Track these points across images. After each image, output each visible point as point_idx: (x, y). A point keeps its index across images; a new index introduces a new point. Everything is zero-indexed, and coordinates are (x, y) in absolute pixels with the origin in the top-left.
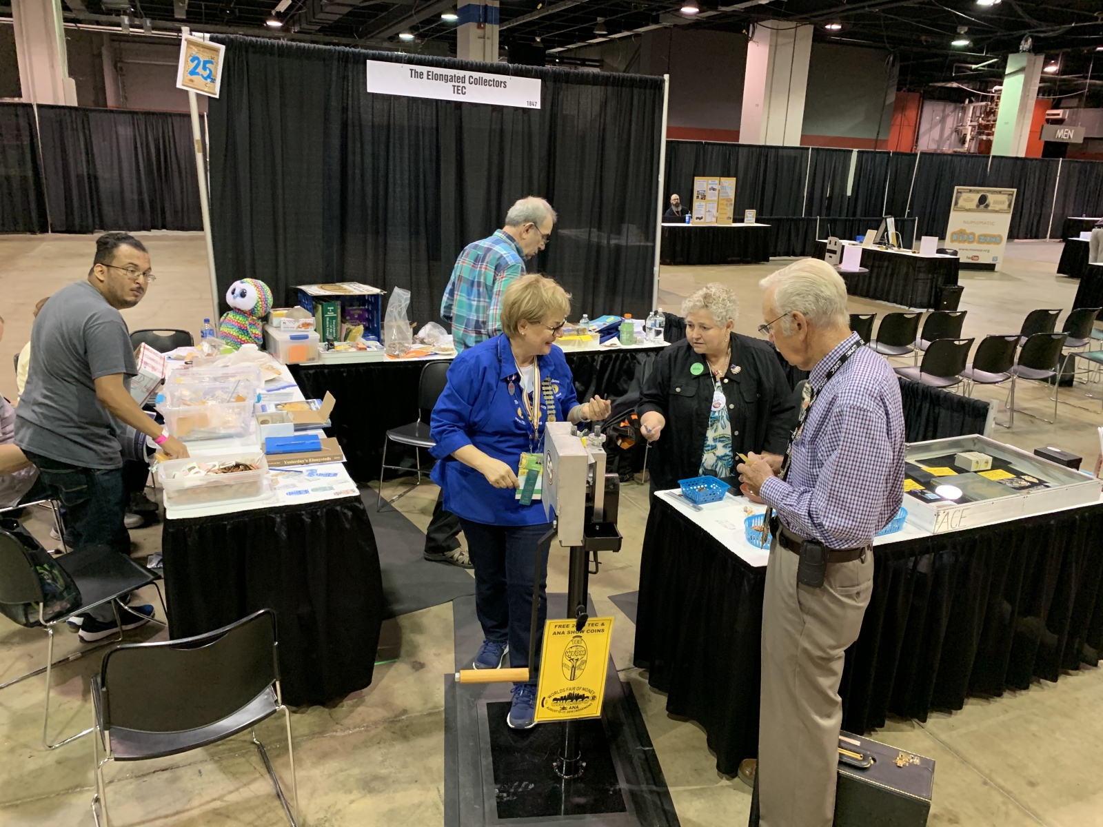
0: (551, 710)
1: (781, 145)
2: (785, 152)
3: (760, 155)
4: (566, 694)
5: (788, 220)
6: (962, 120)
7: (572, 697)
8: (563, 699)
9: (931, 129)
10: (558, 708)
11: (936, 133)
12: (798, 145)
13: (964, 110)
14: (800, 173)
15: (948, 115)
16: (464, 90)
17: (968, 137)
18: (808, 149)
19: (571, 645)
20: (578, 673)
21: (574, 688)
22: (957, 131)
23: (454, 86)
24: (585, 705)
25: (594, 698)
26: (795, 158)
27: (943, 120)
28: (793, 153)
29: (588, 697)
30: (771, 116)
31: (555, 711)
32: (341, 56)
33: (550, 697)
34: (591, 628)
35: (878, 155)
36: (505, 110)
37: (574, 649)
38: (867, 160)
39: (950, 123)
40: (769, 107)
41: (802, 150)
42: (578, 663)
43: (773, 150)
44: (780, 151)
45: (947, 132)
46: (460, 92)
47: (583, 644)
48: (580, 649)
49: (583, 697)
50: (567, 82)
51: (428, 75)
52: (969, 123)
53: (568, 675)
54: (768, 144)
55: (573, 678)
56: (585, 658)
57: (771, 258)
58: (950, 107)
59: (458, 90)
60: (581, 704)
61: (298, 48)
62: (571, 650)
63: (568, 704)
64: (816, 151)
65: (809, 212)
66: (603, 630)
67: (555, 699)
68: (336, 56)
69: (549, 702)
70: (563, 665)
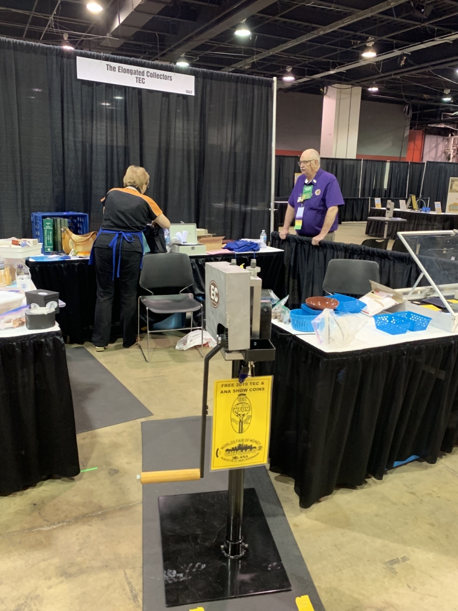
0: (225, 459)
1: (345, 158)
2: (347, 162)
3: (333, 163)
4: (236, 445)
5: (351, 199)
6: (447, 146)
7: (241, 448)
8: (234, 449)
9: (430, 151)
10: (231, 458)
11: (433, 153)
12: (355, 158)
13: (448, 140)
14: (357, 173)
15: (440, 143)
16: (144, 81)
17: (452, 156)
18: (361, 160)
19: (237, 402)
20: (245, 426)
21: (243, 440)
22: (445, 153)
23: (137, 78)
24: (253, 455)
25: (260, 448)
26: (354, 165)
27: (437, 146)
28: (352, 163)
29: (255, 448)
30: (338, 141)
31: (228, 460)
32: (58, 52)
33: (222, 448)
34: (253, 387)
35: (402, 164)
36: (171, 96)
37: (240, 406)
38: (395, 167)
39: (441, 148)
40: (337, 136)
41: (358, 160)
42: (245, 418)
43: (340, 161)
44: (344, 161)
45: (439, 153)
46: (141, 81)
47: (247, 401)
48: (245, 405)
49: (251, 448)
50: (211, 79)
51: (119, 69)
52: (452, 148)
53: (237, 427)
54: (337, 157)
55: (241, 431)
56: (250, 414)
58: (440, 139)
59: (139, 80)
60: (250, 454)
61: (28, 45)
62: (238, 406)
63: (238, 454)
64: (366, 161)
65: (363, 194)
66: (263, 389)
67: (227, 450)
68: (55, 52)
69: (222, 453)
70: (232, 420)
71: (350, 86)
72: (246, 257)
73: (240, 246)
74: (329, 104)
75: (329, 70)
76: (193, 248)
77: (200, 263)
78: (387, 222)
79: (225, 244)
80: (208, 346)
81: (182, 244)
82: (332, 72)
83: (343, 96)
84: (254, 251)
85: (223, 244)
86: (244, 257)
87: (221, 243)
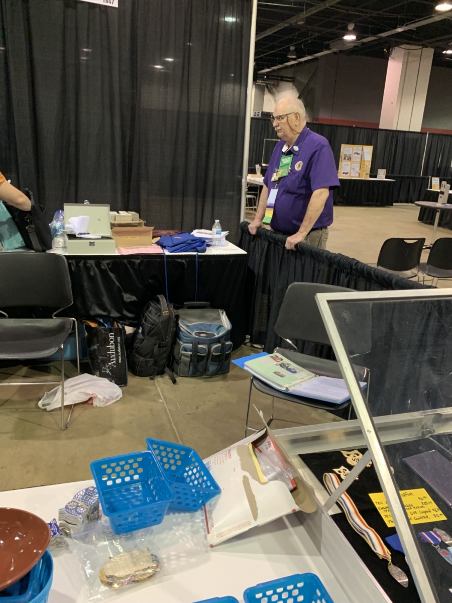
1: (408, 130)
2: (410, 136)
3: (393, 137)
5: (408, 178)
12: (419, 131)
14: (420, 148)
18: (426, 133)
26: (417, 139)
28: (415, 136)
30: (401, 111)
40: (401, 104)
41: (422, 133)
43: (402, 133)
44: (407, 134)
54: (399, 129)
57: (394, 204)
64: (432, 135)
65: (425, 173)
71: (421, 47)
72: (184, 261)
73: (175, 243)
74: (394, 68)
75: (396, 28)
76: (92, 244)
77: (103, 267)
78: (440, 210)
79: (158, 239)
80: (92, 404)
81: (77, 236)
82: (399, 30)
83: (411, 59)
84: (197, 251)
85: (154, 237)
86: (179, 260)
87: (151, 235)
